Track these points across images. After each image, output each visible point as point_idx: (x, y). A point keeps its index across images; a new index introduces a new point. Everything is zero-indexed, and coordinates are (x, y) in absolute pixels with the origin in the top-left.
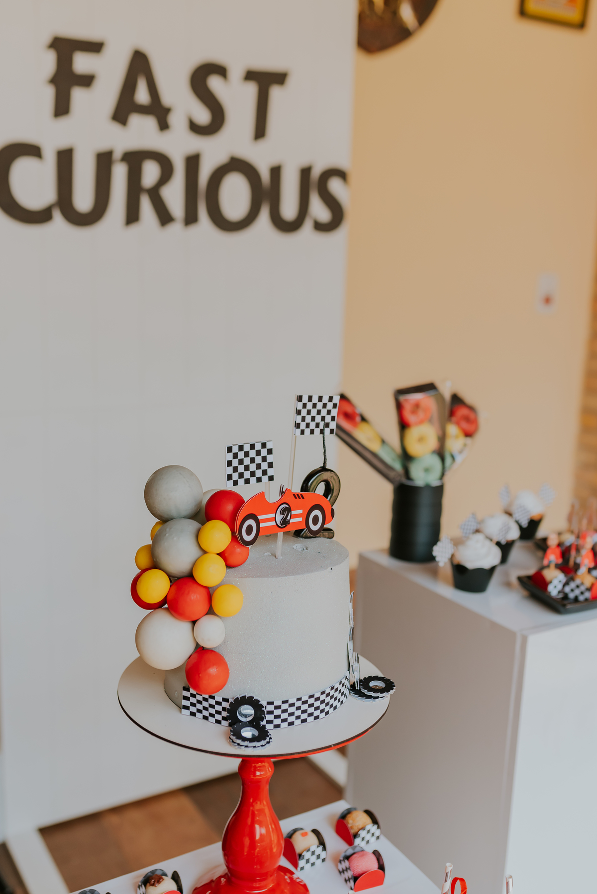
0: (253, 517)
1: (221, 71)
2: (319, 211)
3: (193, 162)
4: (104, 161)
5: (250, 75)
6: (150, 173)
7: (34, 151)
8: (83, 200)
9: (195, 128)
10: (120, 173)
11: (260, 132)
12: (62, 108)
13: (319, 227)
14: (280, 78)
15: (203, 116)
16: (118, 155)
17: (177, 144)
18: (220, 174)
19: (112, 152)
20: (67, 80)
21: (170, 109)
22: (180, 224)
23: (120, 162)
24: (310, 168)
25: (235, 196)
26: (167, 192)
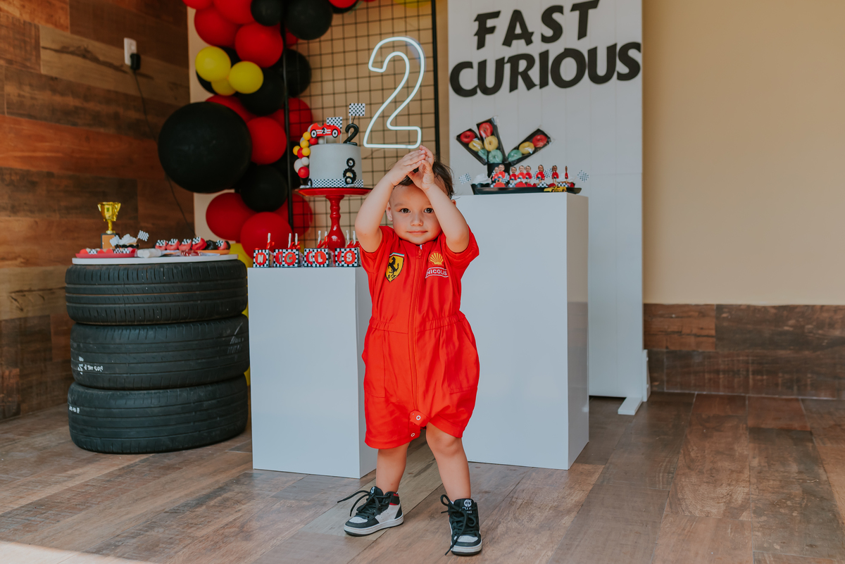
1: (559, 9)
2: (621, 68)
3: (544, 56)
4: (500, 64)
5: (575, 7)
6: (523, 65)
7: (468, 65)
8: (490, 82)
9: (545, 39)
10: (507, 67)
11: (582, 33)
12: (481, 44)
13: (622, 77)
14: (594, 4)
15: (549, 32)
16: (506, 60)
17: (536, 49)
18: (559, 59)
19: (503, 58)
20: (483, 33)
21: (532, 33)
22: (538, 87)
23: (508, 62)
24: (615, 46)
25: (568, 69)
26: (531, 73)
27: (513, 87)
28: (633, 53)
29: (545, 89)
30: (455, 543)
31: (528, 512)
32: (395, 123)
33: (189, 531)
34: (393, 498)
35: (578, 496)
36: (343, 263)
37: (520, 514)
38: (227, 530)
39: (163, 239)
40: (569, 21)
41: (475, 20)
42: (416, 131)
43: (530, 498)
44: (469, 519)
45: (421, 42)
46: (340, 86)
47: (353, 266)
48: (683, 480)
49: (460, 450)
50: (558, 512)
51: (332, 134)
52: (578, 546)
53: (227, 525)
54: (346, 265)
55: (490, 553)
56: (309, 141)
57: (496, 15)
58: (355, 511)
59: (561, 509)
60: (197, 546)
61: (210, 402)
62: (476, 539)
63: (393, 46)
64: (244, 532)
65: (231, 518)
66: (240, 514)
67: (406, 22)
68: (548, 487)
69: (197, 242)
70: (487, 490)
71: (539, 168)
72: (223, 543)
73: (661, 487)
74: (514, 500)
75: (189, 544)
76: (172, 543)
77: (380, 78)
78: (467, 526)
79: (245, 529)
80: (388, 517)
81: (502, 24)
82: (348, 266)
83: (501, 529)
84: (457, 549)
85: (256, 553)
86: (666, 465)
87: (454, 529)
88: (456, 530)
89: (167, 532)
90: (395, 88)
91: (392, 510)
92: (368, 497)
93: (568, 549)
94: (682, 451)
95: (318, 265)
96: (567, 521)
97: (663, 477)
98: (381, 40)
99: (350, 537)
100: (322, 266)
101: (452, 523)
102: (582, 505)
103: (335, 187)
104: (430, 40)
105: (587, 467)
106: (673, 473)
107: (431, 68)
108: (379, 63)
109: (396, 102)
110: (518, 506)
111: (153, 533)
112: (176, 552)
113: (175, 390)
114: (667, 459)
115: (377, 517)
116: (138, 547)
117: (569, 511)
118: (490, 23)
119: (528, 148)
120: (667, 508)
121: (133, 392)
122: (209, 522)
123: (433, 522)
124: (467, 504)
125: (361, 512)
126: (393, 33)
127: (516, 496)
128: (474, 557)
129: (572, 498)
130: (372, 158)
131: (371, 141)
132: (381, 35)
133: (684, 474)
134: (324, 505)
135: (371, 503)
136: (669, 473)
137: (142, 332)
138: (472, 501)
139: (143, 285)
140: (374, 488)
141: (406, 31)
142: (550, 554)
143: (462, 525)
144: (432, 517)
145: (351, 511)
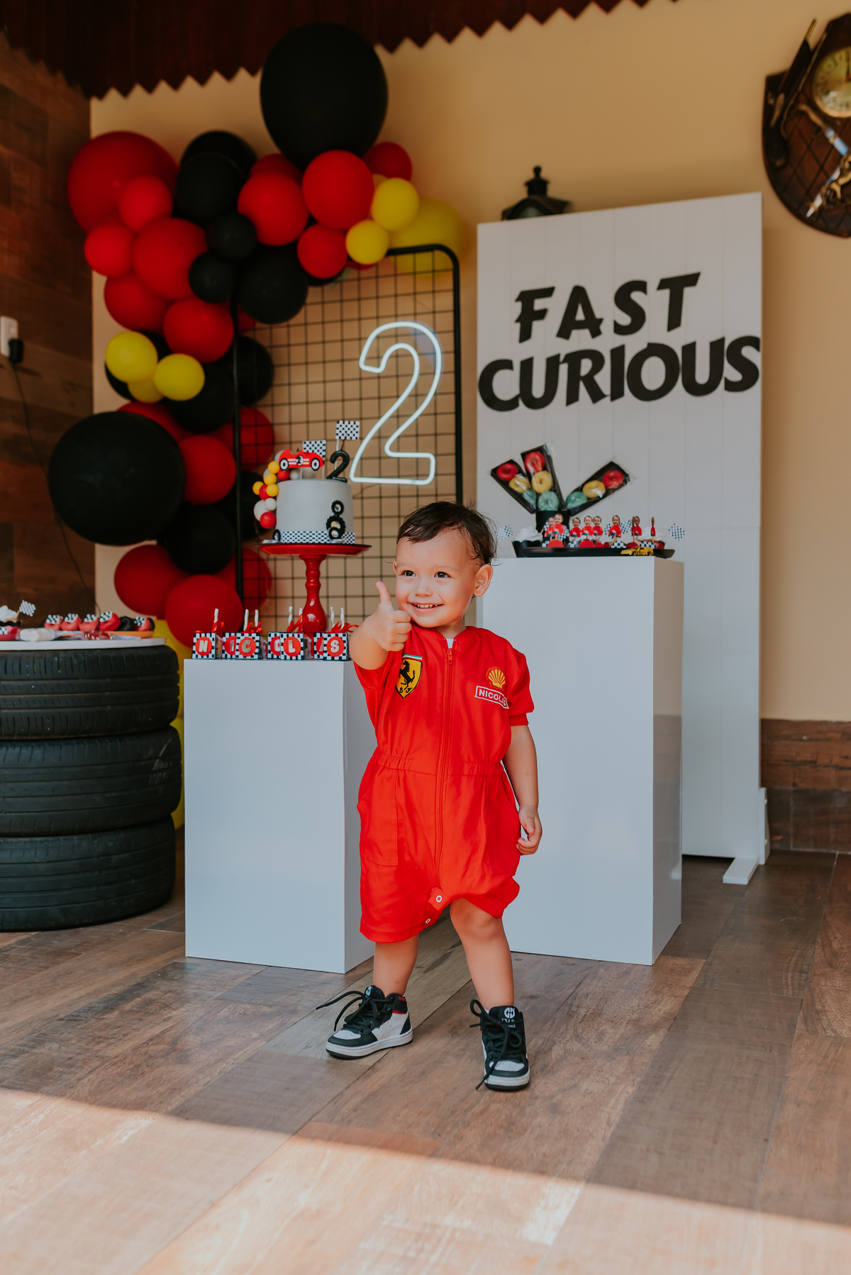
1: (641, 286)
2: (731, 373)
3: (618, 353)
4: (553, 363)
5: (663, 284)
6: (586, 366)
7: (507, 364)
8: (538, 390)
9: (619, 329)
10: (563, 369)
11: (674, 320)
12: (525, 335)
13: (731, 387)
14: (692, 279)
15: (625, 320)
16: (562, 358)
17: (606, 343)
18: (640, 358)
19: (558, 356)
20: (528, 317)
21: (601, 321)
22: (608, 399)
23: (564, 361)
24: (722, 340)
25: (653, 374)
26: (598, 378)
27: (572, 397)
28: (748, 352)
29: (619, 402)
30: (491, 1071)
31: (595, 1026)
32: (397, 447)
33: (96, 1048)
34: (397, 1003)
35: (668, 1005)
36: (325, 655)
37: (583, 1030)
38: (152, 1048)
39: (56, 614)
40: (655, 303)
41: (518, 300)
42: (428, 460)
43: (597, 1006)
44: (512, 1037)
45: (438, 329)
46: (316, 391)
47: (340, 659)
48: (823, 983)
49: (500, 933)
50: (640, 1028)
51: (310, 465)
52: (671, 1078)
53: (151, 1040)
54: (329, 658)
55: (543, 1087)
56: (276, 474)
57: (548, 292)
58: (342, 1022)
59: (644, 1023)
60: (110, 1070)
61: (121, 856)
62: (521, 1066)
63: (396, 336)
64: (176, 1051)
65: (157, 1030)
66: (169, 1024)
67: (415, 300)
68: (623, 991)
69: (107, 619)
70: (534, 993)
71: (613, 520)
72: (148, 1066)
73: (790, 993)
74: (574, 1009)
75: (97, 1068)
76: (72, 1066)
77: (376, 381)
78: (509, 1047)
79: (179, 1046)
80: (390, 1031)
81: (556, 307)
82: (333, 659)
83: (557, 1052)
84: (493, 1080)
85: (196, 1082)
86: (797, 961)
87: (488, 1051)
88: (492, 1053)
89: (64, 1049)
90: (398, 397)
91: (397, 1020)
92: (361, 1001)
93: (657, 1083)
94: (819, 940)
95: (288, 657)
96: (653, 1041)
97: (792, 977)
98: (378, 326)
99: (335, 1060)
100: (294, 658)
101: (486, 1042)
102: (675, 1019)
103: (314, 543)
104: (451, 327)
105: (680, 962)
106: (807, 973)
107: (452, 368)
108: (375, 358)
109: (399, 417)
110: (580, 1018)
111: (43, 1050)
112: (79, 1080)
113: (71, 837)
114: (798, 952)
115: (375, 1032)
116: (22, 1071)
117: (655, 1028)
118: (539, 304)
119: (597, 489)
120: (800, 1026)
121: (9, 840)
122: (124, 1035)
123: (456, 1040)
124: (509, 1015)
125: (351, 1023)
126: (396, 317)
127: (576, 1003)
128: (519, 1094)
129: (660, 1007)
130: (362, 498)
131: (360, 473)
132: (379, 319)
133: (823, 974)
134: (294, 1012)
135: (365, 1010)
136: (802, 972)
137: (24, 751)
138: (516, 1010)
139: (28, 682)
140: (370, 988)
141: (415, 314)
142: (630, 1090)
143: (501, 1046)
144: (454, 1032)
145: (337, 1022)
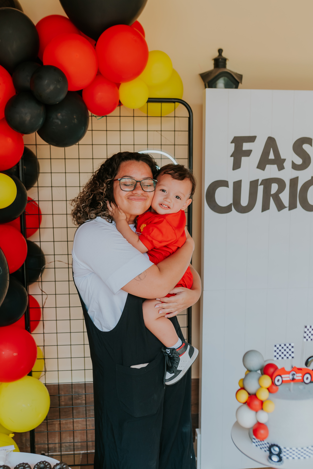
0: (280, 375)
1: (309, 141)
3: (294, 181)
4: (254, 185)
6: (274, 188)
7: (224, 183)
8: (244, 201)
9: (295, 167)
10: (261, 189)
12: (237, 165)
15: (299, 161)
16: (260, 182)
17: (287, 174)
18: (307, 186)
19: (257, 181)
20: (239, 155)
21: (284, 160)
22: (288, 208)
23: (261, 184)
26: (281, 196)
27: (265, 207)
29: (293, 211)
41: (232, 142)
45: (176, 157)
57: (252, 139)
67: (161, 135)
81: (257, 149)
118: (246, 146)
132: (134, 146)
141: (161, 145)
